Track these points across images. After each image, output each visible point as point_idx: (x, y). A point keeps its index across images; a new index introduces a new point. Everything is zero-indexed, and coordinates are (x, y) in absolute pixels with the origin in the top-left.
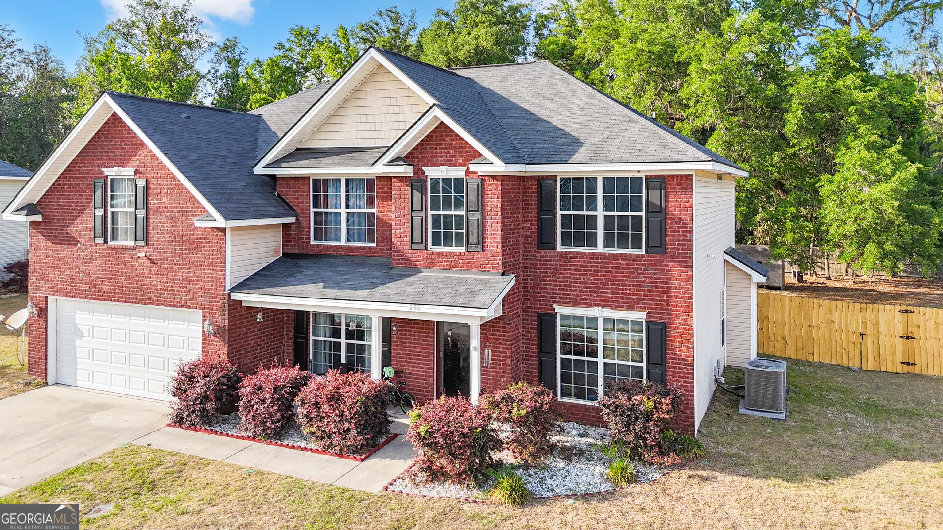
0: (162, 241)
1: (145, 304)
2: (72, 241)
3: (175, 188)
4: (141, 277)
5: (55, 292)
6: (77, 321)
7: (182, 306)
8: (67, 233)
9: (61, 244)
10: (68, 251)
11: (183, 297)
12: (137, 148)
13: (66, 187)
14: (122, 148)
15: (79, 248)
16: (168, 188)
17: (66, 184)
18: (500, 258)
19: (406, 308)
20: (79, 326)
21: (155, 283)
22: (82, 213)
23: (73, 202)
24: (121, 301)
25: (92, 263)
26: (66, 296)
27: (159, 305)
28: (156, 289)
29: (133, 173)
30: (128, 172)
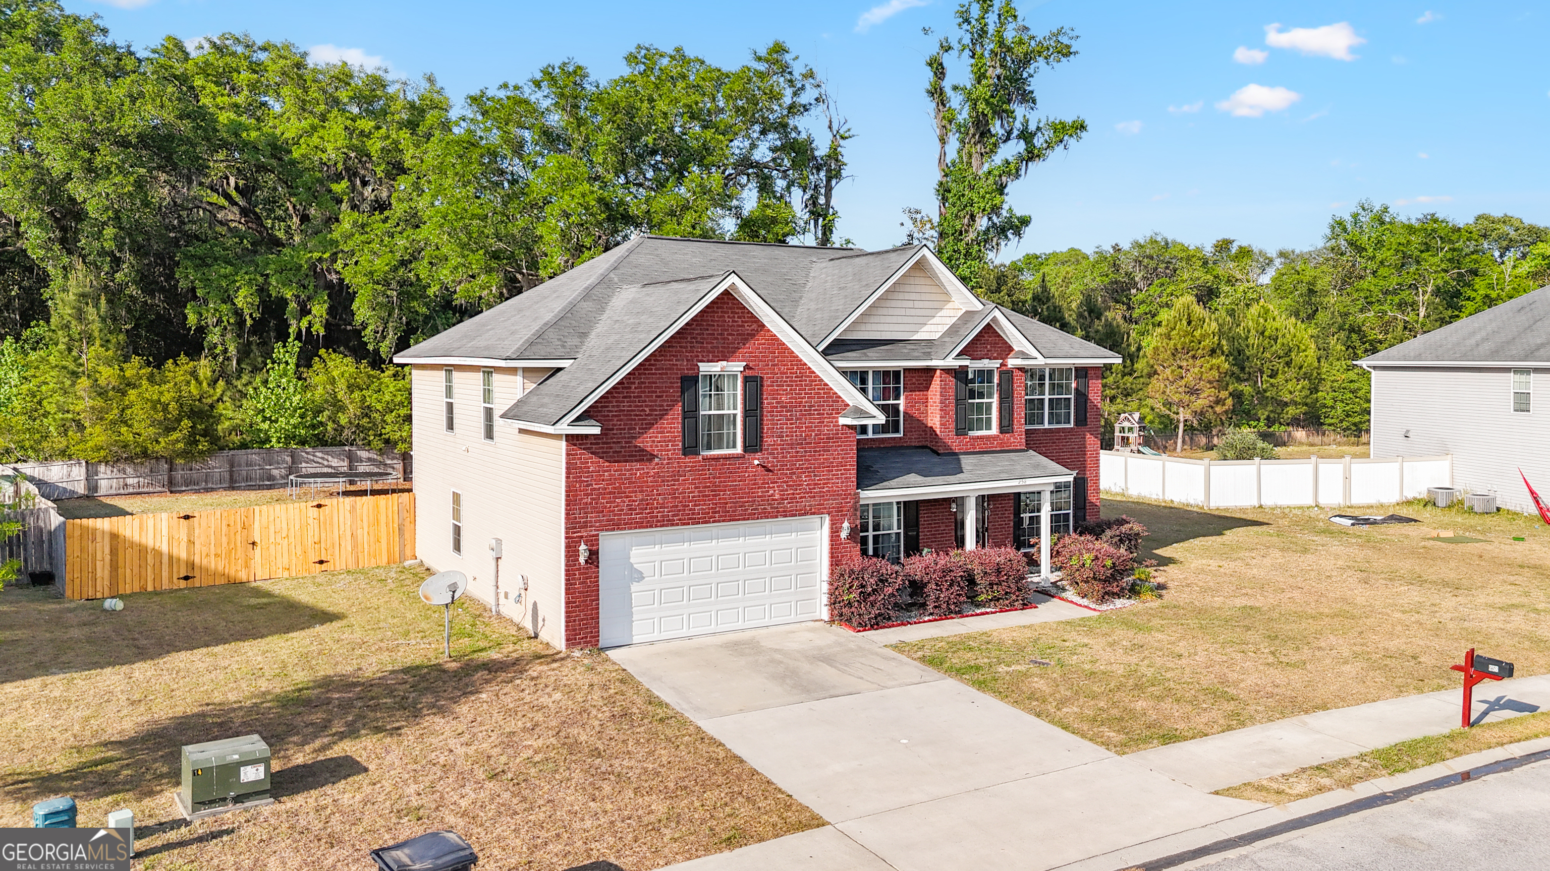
0: (780, 445)
1: (758, 518)
2: (645, 456)
3: (796, 385)
4: (752, 489)
5: (616, 526)
6: (632, 561)
7: (805, 514)
8: (636, 447)
9: (626, 461)
10: (638, 469)
11: (806, 503)
12: (747, 339)
13: (633, 387)
14: (724, 339)
15: (657, 464)
16: (788, 386)
17: (634, 383)
18: (1023, 436)
19: (1015, 483)
20: (635, 566)
21: (771, 492)
22: (660, 419)
23: (646, 406)
24: (723, 521)
25: (678, 480)
26: (636, 528)
27: (777, 517)
28: (773, 500)
29: (742, 369)
30: (736, 367)
